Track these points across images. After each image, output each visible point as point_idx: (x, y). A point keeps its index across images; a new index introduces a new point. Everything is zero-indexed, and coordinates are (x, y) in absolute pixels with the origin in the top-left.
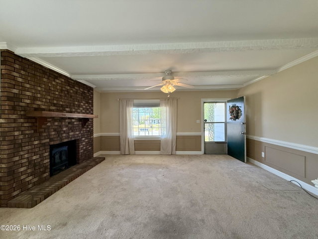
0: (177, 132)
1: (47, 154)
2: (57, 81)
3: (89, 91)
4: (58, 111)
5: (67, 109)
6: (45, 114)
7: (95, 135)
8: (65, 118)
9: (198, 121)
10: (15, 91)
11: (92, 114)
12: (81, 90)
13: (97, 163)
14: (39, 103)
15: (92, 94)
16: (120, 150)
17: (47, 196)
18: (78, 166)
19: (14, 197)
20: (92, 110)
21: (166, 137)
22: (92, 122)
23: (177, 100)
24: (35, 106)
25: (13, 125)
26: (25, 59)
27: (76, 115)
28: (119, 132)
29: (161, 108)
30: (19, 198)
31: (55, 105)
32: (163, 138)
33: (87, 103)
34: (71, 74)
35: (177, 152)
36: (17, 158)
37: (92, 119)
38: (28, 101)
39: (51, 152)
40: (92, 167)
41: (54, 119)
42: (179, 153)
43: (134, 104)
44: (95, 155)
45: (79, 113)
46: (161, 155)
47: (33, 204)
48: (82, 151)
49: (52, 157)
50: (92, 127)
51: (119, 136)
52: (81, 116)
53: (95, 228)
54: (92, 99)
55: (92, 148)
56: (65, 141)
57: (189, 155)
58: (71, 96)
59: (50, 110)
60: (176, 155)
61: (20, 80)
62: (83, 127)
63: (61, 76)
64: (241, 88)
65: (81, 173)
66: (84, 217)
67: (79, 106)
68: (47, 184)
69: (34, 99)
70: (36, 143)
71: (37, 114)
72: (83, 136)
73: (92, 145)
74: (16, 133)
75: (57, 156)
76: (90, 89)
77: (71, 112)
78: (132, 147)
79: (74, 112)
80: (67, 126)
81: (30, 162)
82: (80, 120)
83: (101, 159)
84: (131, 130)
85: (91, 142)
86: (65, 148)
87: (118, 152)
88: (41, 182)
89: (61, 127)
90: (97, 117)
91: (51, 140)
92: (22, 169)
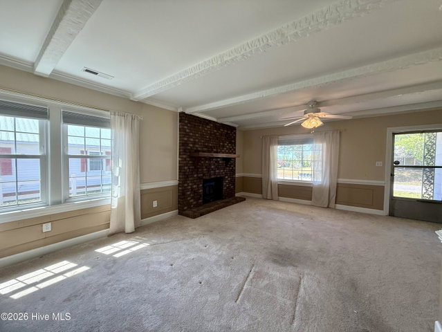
0: (338, 177)
1: (201, 185)
2: (208, 127)
3: (232, 131)
4: (209, 152)
5: (215, 150)
6: (201, 154)
7: (237, 175)
8: (213, 158)
9: (379, 164)
10: (186, 139)
11: (235, 154)
12: (226, 131)
13: (238, 202)
14: (197, 146)
15: (235, 133)
16: (262, 194)
17: (202, 215)
18: (222, 201)
19: (185, 210)
20: (235, 150)
21: (320, 183)
22: (235, 161)
23: (340, 133)
24: (195, 149)
25: (185, 162)
26: (191, 115)
27: (221, 155)
28: (261, 173)
30: (187, 212)
31: (206, 147)
32: (316, 184)
33: (231, 143)
34: (218, 118)
35: (337, 205)
36: (186, 185)
37: (235, 158)
38: (191, 145)
39: (203, 184)
40: (233, 204)
41: (206, 158)
42: (339, 207)
43: (278, 141)
44: (237, 195)
45: (223, 153)
46: (312, 206)
47: (194, 217)
48: (225, 188)
49: (204, 188)
50: (235, 166)
51: (261, 178)
52: (224, 155)
53: (230, 238)
54: (235, 138)
55: (234, 187)
56: (213, 177)
57: (357, 213)
58: (217, 138)
59: (203, 152)
60: (335, 209)
61: (188, 131)
62: (226, 166)
63: (210, 121)
65: (224, 207)
66: (223, 231)
67: (223, 147)
68: (201, 208)
69: (194, 143)
70: (195, 176)
71: (196, 155)
72: (226, 174)
73: (234, 184)
74: (186, 168)
75: (207, 189)
76: (232, 129)
77: (217, 152)
78: (275, 191)
79: (219, 153)
80: (214, 165)
81: (192, 189)
82: (224, 159)
83: (242, 199)
84: (274, 172)
85: (233, 181)
86: (213, 184)
87: (259, 196)
88: (198, 205)
89: (210, 165)
90: (239, 157)
91: (204, 175)
92: (189, 193)
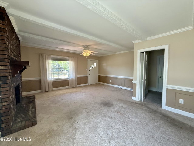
0: (77, 75)
1: (15, 94)
2: (14, 35)
9: (86, 70)
15: (20, 47)
16: (41, 90)
21: (72, 78)
23: (78, 58)
24: (11, 56)
28: (40, 77)
29: (69, 62)
31: (14, 55)
35: (77, 85)
43: (51, 58)
46: (69, 88)
51: (40, 80)
54: (20, 51)
58: (17, 48)
64: (102, 57)
72: (20, 81)
78: (51, 86)
84: (49, 75)
